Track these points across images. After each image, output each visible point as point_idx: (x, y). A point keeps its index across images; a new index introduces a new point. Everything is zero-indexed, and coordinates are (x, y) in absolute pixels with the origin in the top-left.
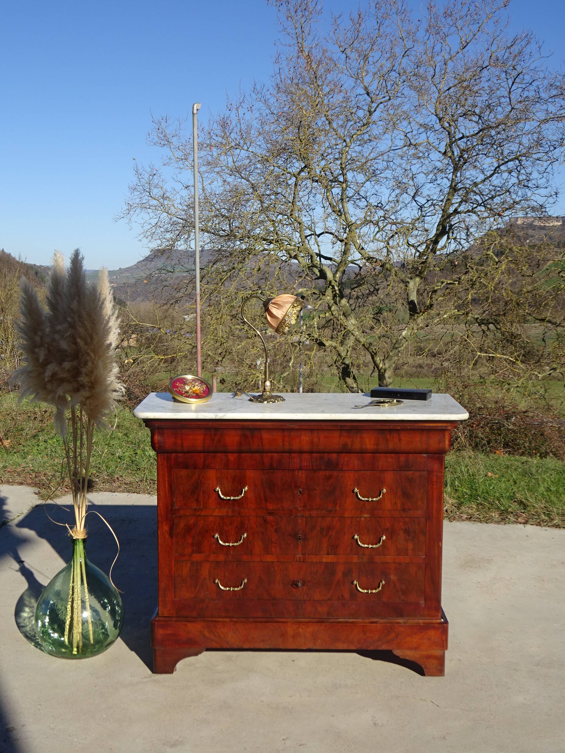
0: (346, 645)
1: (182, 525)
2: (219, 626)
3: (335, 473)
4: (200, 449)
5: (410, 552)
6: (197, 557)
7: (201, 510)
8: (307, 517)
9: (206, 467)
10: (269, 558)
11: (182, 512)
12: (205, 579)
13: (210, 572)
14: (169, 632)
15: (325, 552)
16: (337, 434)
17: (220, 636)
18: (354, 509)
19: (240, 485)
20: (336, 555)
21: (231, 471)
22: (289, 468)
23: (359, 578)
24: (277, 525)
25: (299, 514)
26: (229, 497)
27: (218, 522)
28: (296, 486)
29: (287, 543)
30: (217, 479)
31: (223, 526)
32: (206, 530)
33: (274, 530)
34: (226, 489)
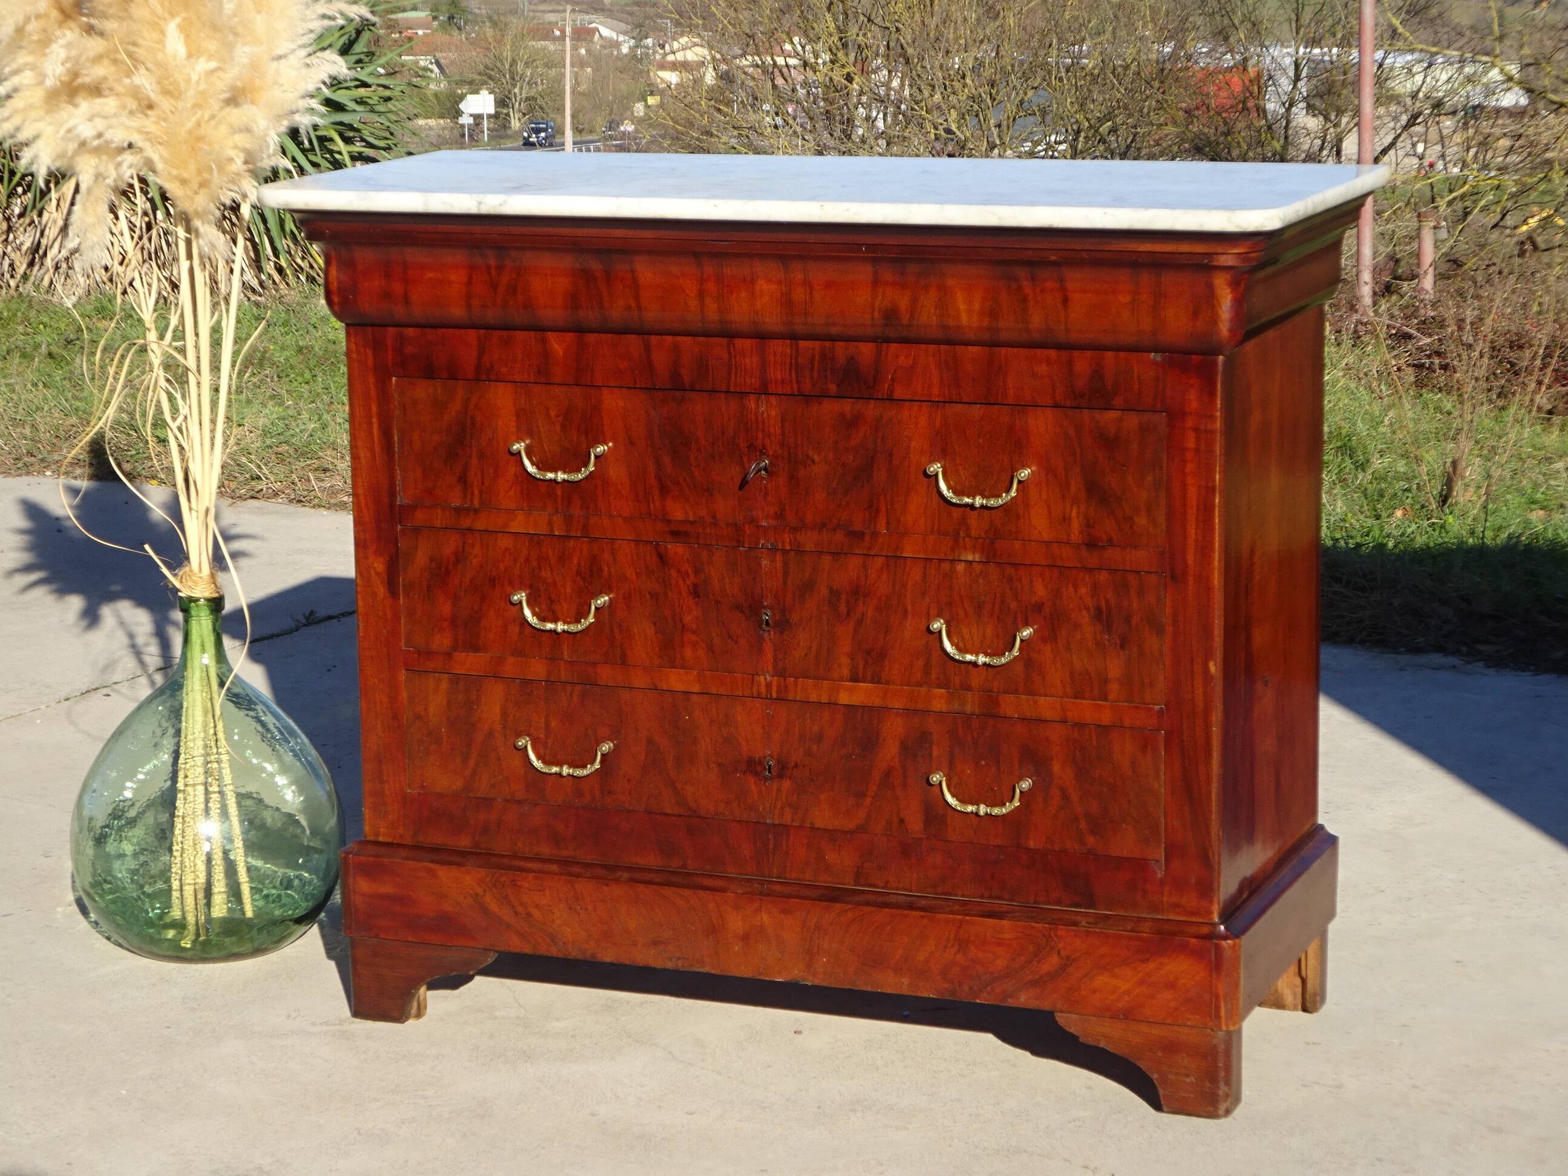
0: (905, 981)
1: (421, 559)
2: (526, 885)
3: (871, 410)
4: (458, 312)
5: (1114, 688)
6: (468, 662)
7: (476, 511)
8: (785, 552)
9: (484, 374)
10: (676, 680)
11: (420, 517)
12: (491, 733)
13: (504, 714)
14: (387, 889)
15: (846, 672)
16: (863, 272)
17: (529, 915)
18: (932, 533)
19: (583, 437)
20: (879, 682)
21: (557, 390)
22: (729, 385)
23: (951, 764)
24: (697, 571)
25: (762, 542)
26: (551, 472)
27: (525, 552)
28: (751, 447)
29: (728, 633)
30: (519, 416)
31: (540, 568)
32: (492, 577)
33: (688, 587)
34: (546, 449)
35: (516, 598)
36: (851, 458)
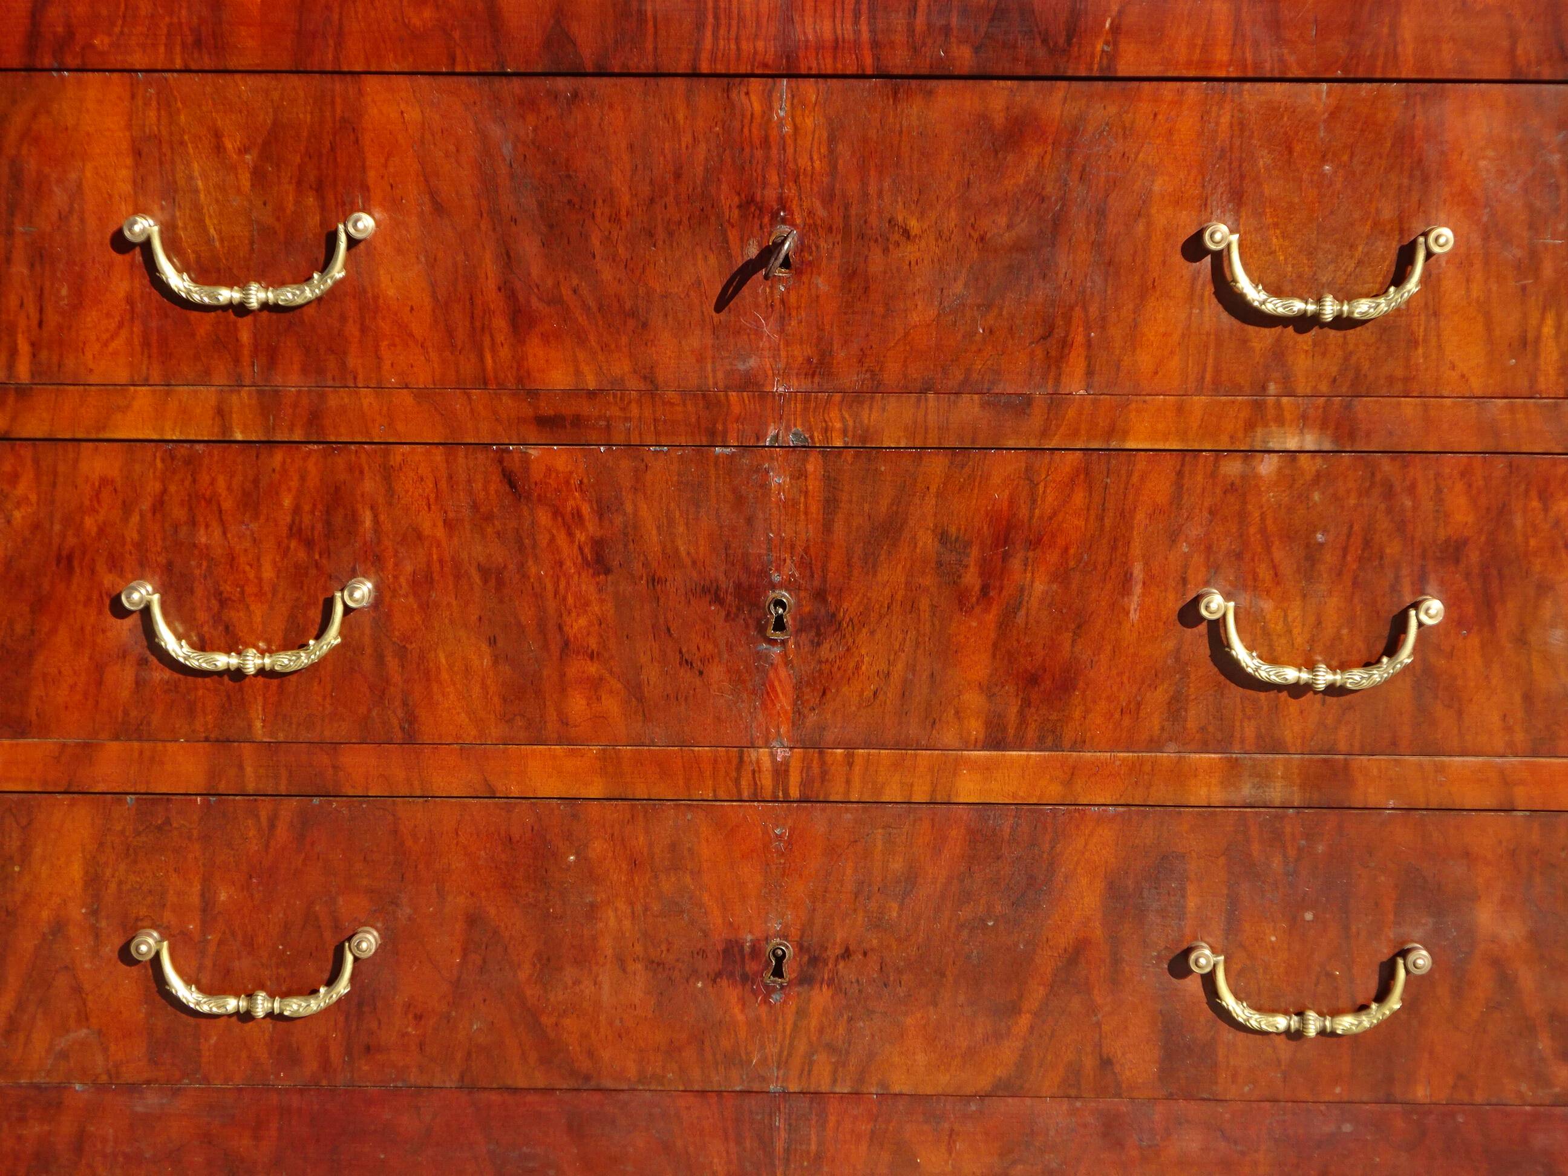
3: (1056, 104)
7: (23, 392)
8: (828, 452)
9: (47, 55)
10: (545, 772)
12: (59, 927)
13: (93, 881)
15: (975, 728)
18: (1199, 391)
19: (311, 201)
20: (1057, 747)
21: (244, 86)
22: (696, 59)
23: (1232, 927)
24: (601, 513)
25: (772, 431)
26: (230, 285)
27: (153, 487)
28: (749, 204)
29: (681, 652)
30: (140, 154)
31: (193, 523)
32: (64, 553)
33: (580, 548)
34: (212, 231)
35: (136, 596)
36: (1003, 221)
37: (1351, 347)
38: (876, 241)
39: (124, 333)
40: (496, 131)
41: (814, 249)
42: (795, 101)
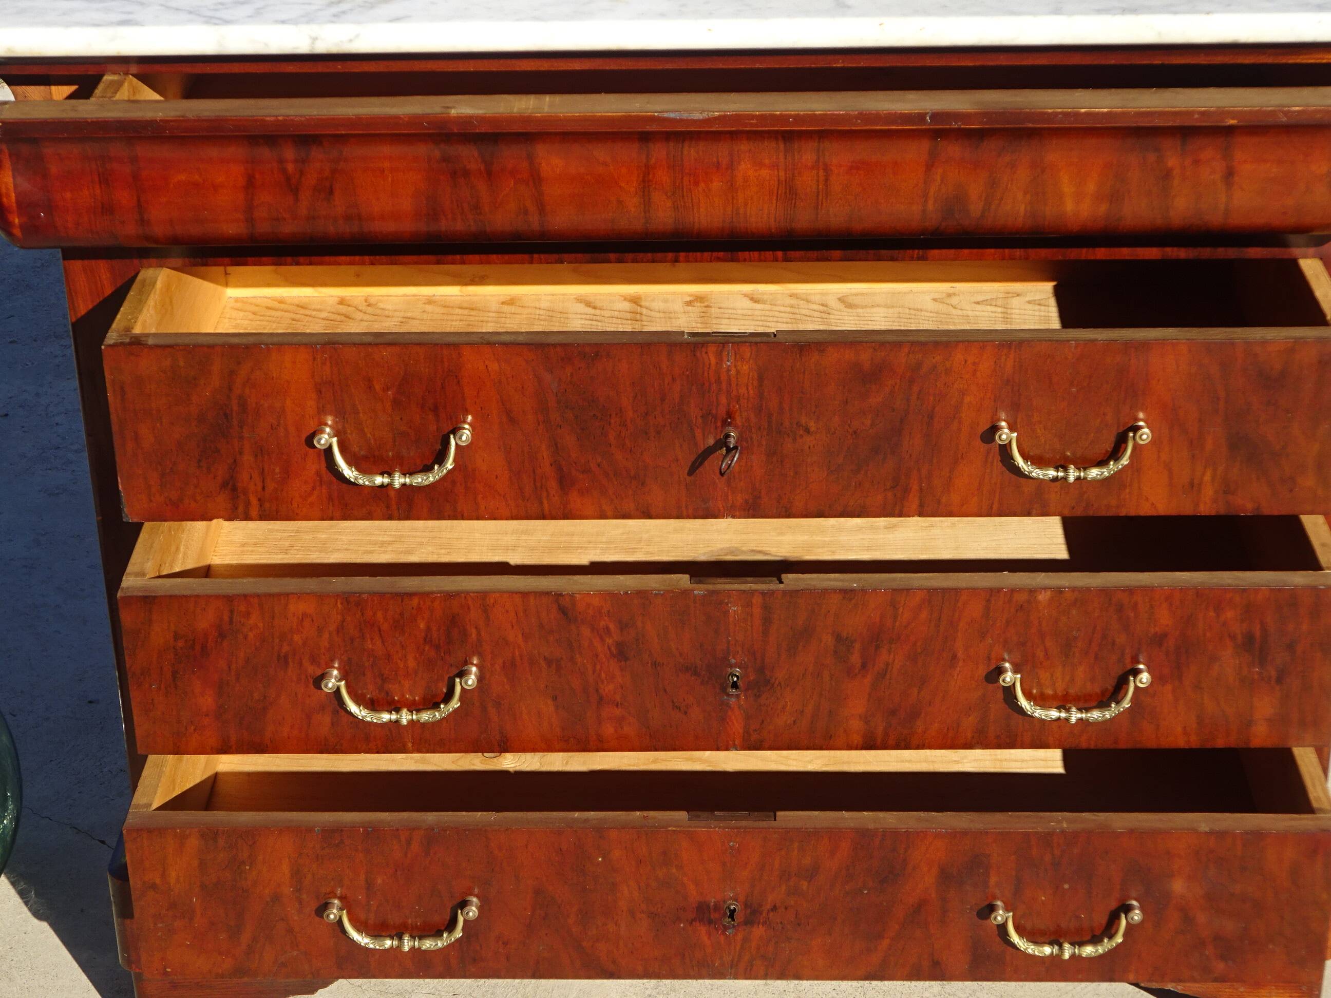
27: (336, 618)
29: (673, 702)
30: (320, 392)
31: (363, 637)
32: (282, 655)
33: (609, 649)
34: (369, 435)
35: (330, 684)
36: (869, 422)
37: (1085, 489)
38: (788, 435)
39: (316, 493)
40: (547, 377)
41: (749, 439)
42: (738, 356)
